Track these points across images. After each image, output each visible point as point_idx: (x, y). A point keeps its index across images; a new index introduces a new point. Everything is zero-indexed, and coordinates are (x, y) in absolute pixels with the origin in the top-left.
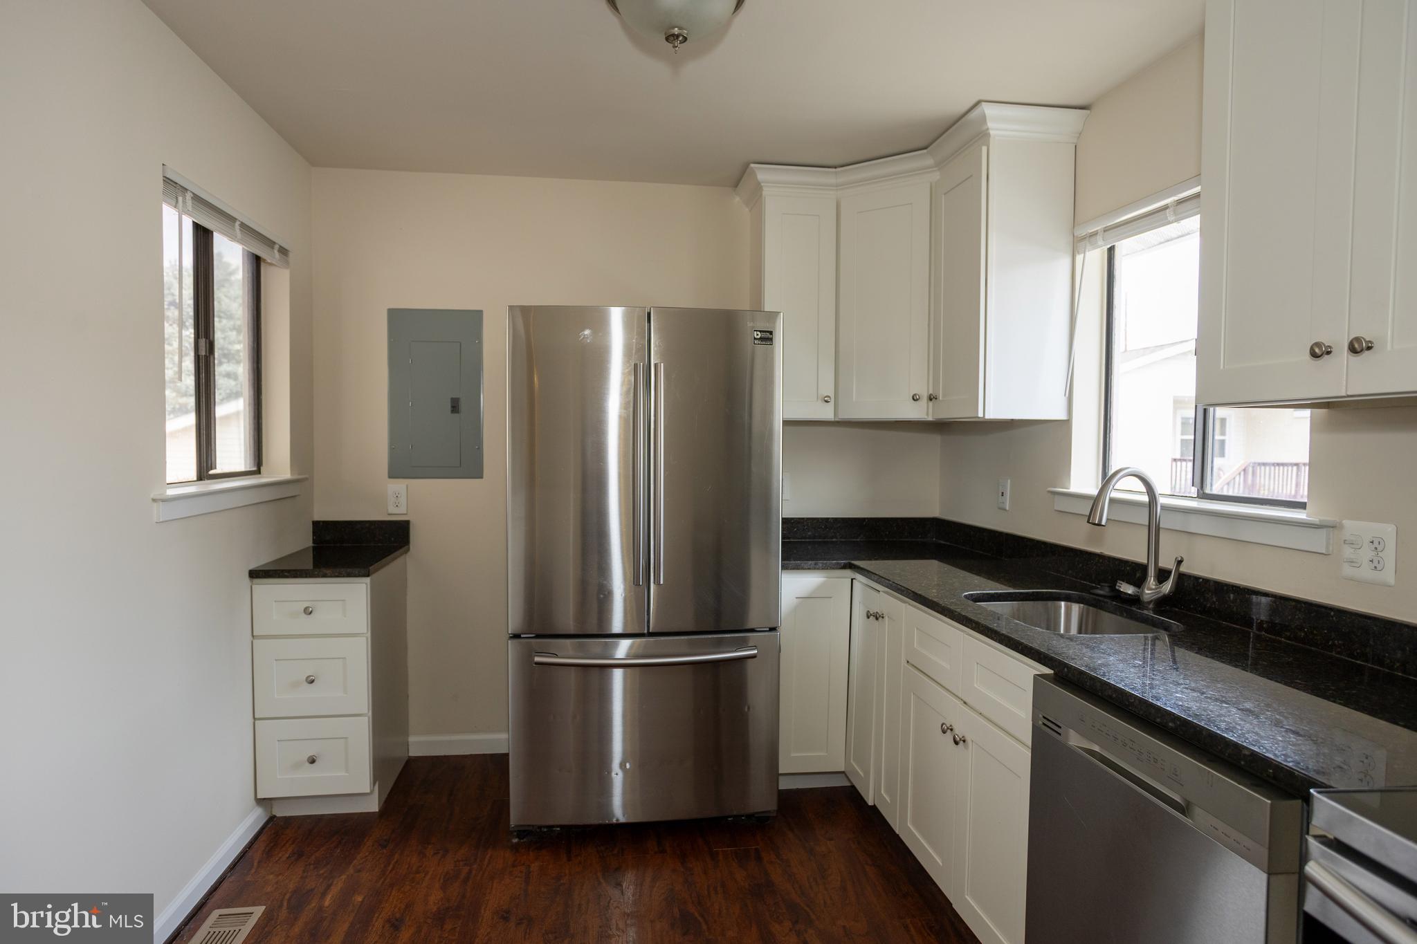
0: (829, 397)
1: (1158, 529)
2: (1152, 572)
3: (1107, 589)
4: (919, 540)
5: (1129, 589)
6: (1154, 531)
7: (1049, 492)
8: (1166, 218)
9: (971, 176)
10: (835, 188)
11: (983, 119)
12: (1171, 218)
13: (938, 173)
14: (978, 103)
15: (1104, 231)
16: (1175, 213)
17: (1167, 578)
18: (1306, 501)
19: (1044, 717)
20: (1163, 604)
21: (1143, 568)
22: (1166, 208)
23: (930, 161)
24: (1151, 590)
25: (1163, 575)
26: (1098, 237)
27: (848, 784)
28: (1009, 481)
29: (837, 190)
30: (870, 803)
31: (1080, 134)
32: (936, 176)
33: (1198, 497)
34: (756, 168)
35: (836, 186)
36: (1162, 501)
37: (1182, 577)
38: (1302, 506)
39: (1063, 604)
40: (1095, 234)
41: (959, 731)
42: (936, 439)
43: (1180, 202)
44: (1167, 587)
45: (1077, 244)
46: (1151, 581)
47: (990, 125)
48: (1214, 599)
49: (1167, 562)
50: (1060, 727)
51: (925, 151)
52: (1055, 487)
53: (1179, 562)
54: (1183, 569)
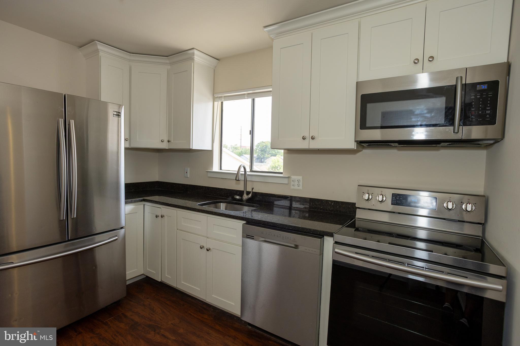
0: (127, 139)
1: (246, 181)
2: (245, 192)
3: (231, 198)
4: (152, 189)
5: (238, 197)
6: (245, 181)
7: (206, 171)
8: (245, 97)
9: (187, 71)
10: (129, 61)
11: (193, 54)
12: (246, 98)
13: (170, 66)
14: (193, 49)
15: (224, 97)
16: (247, 97)
17: (250, 193)
18: (283, 172)
19: (247, 235)
20: (249, 200)
21: (243, 192)
22: (244, 94)
23: (168, 61)
24: (245, 197)
25: (248, 193)
26: (223, 98)
27: (145, 277)
28: (189, 169)
29: (130, 61)
30: (160, 281)
31: (216, 67)
32: (169, 67)
33: (250, 171)
34: (98, 43)
35: (129, 60)
36: (247, 173)
37: (253, 193)
38: (281, 173)
39: (222, 203)
40: (222, 97)
41: (206, 246)
42: (157, 154)
43: (248, 94)
44: (250, 195)
45: (214, 99)
46: (245, 194)
47: (195, 57)
48: (261, 197)
49: (249, 189)
50: (254, 237)
51: (167, 57)
52: (207, 170)
53: (253, 189)
54: (253, 191)
